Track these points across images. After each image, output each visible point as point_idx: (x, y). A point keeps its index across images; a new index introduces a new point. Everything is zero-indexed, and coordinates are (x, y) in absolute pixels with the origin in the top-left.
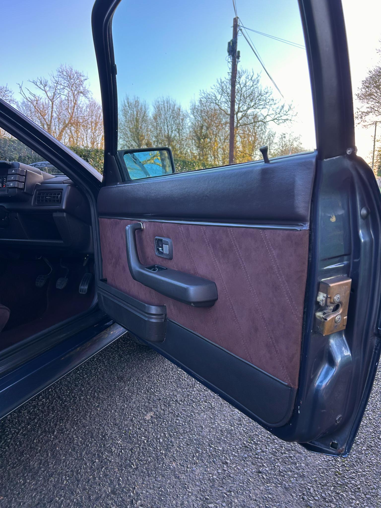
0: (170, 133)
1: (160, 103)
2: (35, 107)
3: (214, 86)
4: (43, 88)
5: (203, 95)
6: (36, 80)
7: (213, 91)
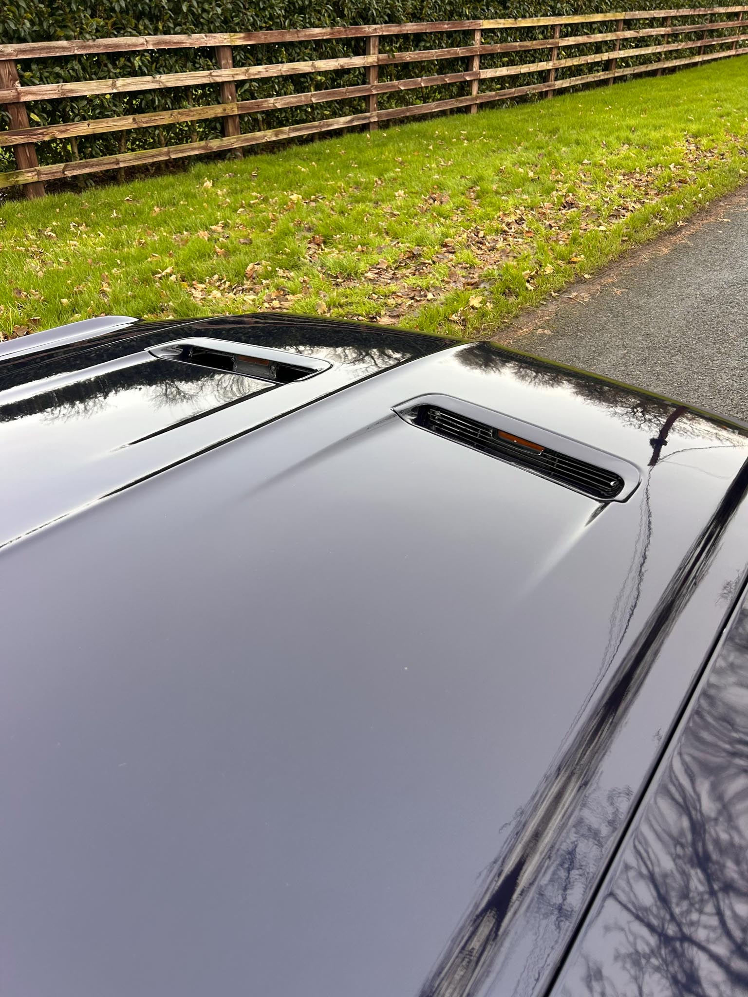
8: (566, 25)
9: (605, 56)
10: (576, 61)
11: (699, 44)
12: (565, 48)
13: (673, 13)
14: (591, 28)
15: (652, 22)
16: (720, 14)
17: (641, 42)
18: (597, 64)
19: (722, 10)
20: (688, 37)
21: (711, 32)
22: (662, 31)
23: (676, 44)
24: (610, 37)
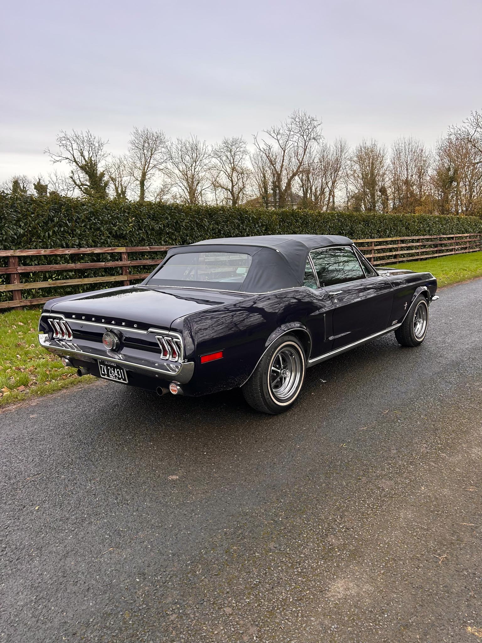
0: (409, 177)
1: (400, 145)
2: (267, 157)
3: (467, 119)
4: (276, 137)
5: (452, 130)
6: (270, 129)
7: (465, 125)
8: (376, 242)
9: (394, 253)
10: (382, 255)
11: (436, 249)
12: (376, 250)
13: (422, 237)
14: (387, 243)
15: (413, 241)
16: (444, 238)
17: (409, 248)
18: (391, 256)
19: (445, 236)
20: (430, 246)
21: (441, 245)
22: (418, 244)
23: (425, 249)
24: (395, 246)
